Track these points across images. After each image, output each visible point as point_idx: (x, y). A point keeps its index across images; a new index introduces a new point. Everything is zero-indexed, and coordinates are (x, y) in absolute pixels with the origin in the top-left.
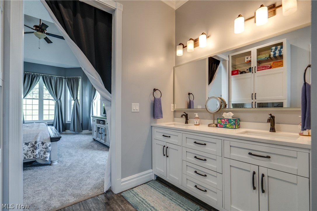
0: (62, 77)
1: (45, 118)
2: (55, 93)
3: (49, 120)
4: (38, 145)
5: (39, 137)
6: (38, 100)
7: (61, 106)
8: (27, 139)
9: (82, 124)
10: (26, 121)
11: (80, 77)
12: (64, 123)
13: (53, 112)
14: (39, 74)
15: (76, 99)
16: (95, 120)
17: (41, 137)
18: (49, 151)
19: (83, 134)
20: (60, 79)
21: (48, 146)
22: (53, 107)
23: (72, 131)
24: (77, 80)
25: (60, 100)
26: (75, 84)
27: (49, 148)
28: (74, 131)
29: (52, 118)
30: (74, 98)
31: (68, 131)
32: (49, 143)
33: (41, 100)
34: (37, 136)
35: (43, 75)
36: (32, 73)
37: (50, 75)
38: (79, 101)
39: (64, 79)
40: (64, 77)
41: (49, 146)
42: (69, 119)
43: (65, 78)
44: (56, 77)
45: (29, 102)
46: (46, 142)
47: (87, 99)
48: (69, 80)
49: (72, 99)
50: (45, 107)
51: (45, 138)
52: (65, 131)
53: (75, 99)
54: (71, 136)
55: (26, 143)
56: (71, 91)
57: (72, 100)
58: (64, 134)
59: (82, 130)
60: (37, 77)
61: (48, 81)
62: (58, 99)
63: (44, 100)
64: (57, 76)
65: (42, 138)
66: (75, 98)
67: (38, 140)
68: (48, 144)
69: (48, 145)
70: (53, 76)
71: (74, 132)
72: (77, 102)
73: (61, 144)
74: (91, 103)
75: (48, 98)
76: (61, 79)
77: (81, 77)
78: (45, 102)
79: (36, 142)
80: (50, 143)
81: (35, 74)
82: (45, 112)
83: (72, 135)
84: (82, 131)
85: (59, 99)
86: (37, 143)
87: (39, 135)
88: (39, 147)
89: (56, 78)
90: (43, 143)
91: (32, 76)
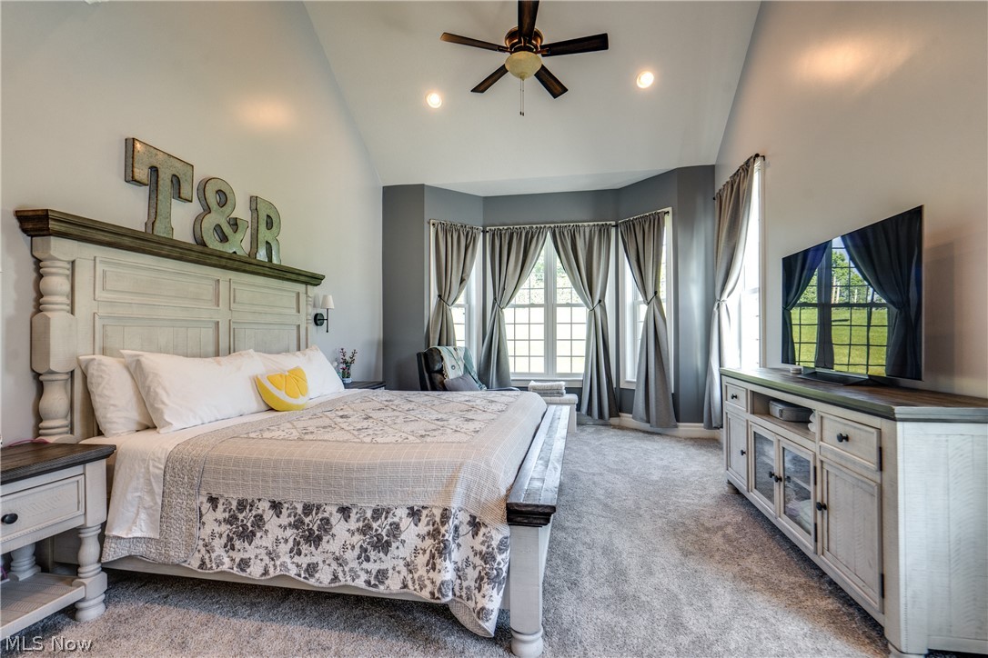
0: (608, 223)
1: (562, 366)
2: (588, 284)
3: (571, 374)
4: (456, 528)
5: (460, 490)
6: (542, 310)
7: (605, 328)
8: (417, 489)
9: (675, 396)
10: (515, 374)
11: (666, 210)
12: (615, 386)
13: (580, 348)
14: (543, 226)
15: (653, 299)
16: (742, 395)
17: (468, 488)
18: (498, 575)
19: (679, 439)
20: (600, 230)
21: (495, 543)
22: (581, 331)
23: (641, 420)
24: (657, 223)
25: (602, 303)
26: (649, 240)
27: (499, 558)
28: (648, 422)
29: (579, 367)
30: (645, 293)
31: (627, 419)
32: (499, 531)
33: (550, 307)
34: (452, 481)
35: (552, 226)
36: (527, 226)
37: (572, 224)
38: (664, 305)
39: (613, 230)
40: (613, 223)
41: (501, 551)
42: (630, 373)
43: (616, 226)
44: (589, 225)
45: (522, 315)
46: (487, 522)
47: (694, 295)
48: (629, 228)
49: (641, 298)
50: (562, 332)
51: (484, 496)
52: (619, 416)
53: (649, 299)
54: (637, 443)
55: (412, 508)
56: (636, 267)
57: (640, 303)
58: (614, 427)
59: (678, 421)
60: (538, 237)
61: (566, 243)
62: (596, 301)
63: (558, 309)
64: (591, 224)
65: (473, 495)
66: (651, 294)
67: (454, 505)
68: (494, 533)
69: (497, 538)
70: (580, 224)
71: (646, 426)
72: (656, 310)
73: (596, 479)
74: (715, 309)
75: (570, 302)
76: (604, 230)
77: (670, 209)
78: (562, 314)
79: (445, 516)
80: (506, 530)
81: (534, 226)
82: (562, 348)
83: (638, 438)
84: (676, 427)
85: (600, 301)
86: (449, 518)
87: (461, 475)
88: (460, 540)
89: (591, 231)
90: (475, 524)
91: (527, 234)
